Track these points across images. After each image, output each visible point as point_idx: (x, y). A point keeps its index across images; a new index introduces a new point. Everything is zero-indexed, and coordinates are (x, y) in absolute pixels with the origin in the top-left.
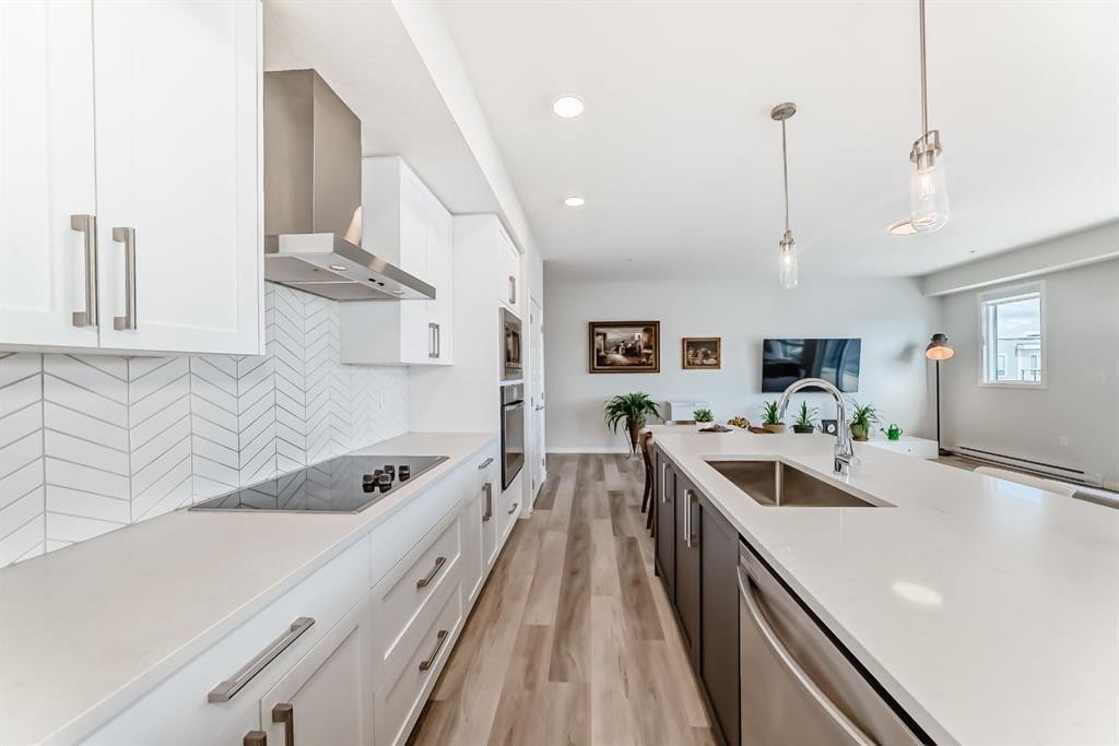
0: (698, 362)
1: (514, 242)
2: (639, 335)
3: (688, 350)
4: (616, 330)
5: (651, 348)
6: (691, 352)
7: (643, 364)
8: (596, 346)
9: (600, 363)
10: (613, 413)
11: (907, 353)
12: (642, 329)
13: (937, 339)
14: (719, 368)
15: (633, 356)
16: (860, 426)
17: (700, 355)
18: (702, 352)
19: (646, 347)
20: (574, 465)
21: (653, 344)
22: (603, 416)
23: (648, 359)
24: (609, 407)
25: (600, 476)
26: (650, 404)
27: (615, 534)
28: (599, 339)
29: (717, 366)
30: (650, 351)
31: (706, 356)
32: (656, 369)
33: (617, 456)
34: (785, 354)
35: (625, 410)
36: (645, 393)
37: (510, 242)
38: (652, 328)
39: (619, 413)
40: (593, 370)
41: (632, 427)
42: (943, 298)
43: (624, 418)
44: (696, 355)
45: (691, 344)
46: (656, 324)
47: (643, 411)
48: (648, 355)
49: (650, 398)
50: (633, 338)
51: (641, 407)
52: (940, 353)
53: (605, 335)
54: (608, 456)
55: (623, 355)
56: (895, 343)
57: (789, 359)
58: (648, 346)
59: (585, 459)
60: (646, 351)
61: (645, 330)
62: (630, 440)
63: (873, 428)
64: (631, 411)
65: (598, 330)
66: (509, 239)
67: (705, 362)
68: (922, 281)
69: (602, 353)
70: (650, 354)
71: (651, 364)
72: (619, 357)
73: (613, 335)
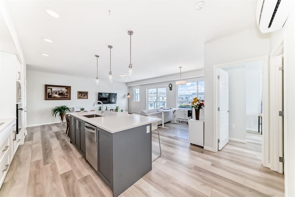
0: (82, 97)
1: (19, 61)
2: (64, 90)
3: (79, 94)
4: (56, 88)
5: (68, 93)
6: (80, 95)
7: (65, 98)
8: (48, 92)
9: (49, 97)
10: (54, 112)
11: (124, 96)
12: (65, 88)
13: (128, 94)
14: (88, 99)
15: (62, 95)
16: (117, 110)
17: (83, 96)
18: (83, 95)
19: (66, 93)
20: (39, 129)
21: (69, 92)
22: (51, 112)
23: (67, 96)
24: (53, 110)
25: (51, 129)
26: (68, 108)
27: (58, 140)
28: (49, 90)
29: (87, 98)
30: (68, 94)
31: (84, 96)
32: (70, 99)
33: (56, 124)
34: (105, 96)
35: (59, 110)
36: (66, 105)
37: (18, 61)
38: (68, 88)
39: (57, 111)
40: (46, 99)
41: (61, 115)
42: (130, 87)
43: (59, 113)
44: (82, 96)
45: (80, 93)
46: (70, 87)
47: (66, 110)
48: (67, 95)
49: (67, 107)
50: (62, 90)
51: (64, 109)
52: (129, 96)
53: (51, 89)
54: (53, 125)
55: (58, 95)
56: (122, 95)
57: (106, 97)
58: (67, 93)
59: (43, 126)
60: (66, 94)
61: (66, 88)
62: (61, 119)
63: (119, 110)
64: (61, 111)
65: (48, 87)
66: (18, 60)
67: (84, 97)
68: (127, 83)
69: (50, 94)
70: (68, 95)
71: (68, 98)
72: (57, 96)
73: (54, 89)
